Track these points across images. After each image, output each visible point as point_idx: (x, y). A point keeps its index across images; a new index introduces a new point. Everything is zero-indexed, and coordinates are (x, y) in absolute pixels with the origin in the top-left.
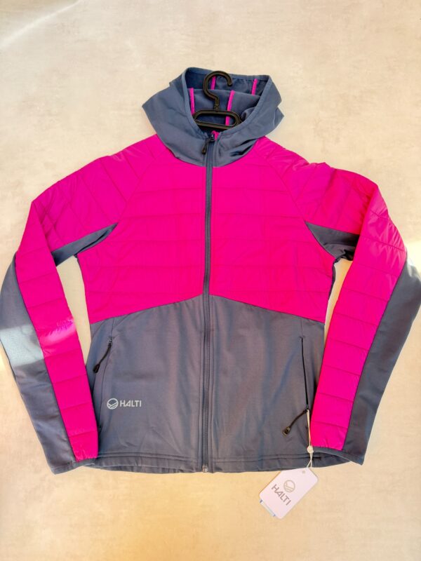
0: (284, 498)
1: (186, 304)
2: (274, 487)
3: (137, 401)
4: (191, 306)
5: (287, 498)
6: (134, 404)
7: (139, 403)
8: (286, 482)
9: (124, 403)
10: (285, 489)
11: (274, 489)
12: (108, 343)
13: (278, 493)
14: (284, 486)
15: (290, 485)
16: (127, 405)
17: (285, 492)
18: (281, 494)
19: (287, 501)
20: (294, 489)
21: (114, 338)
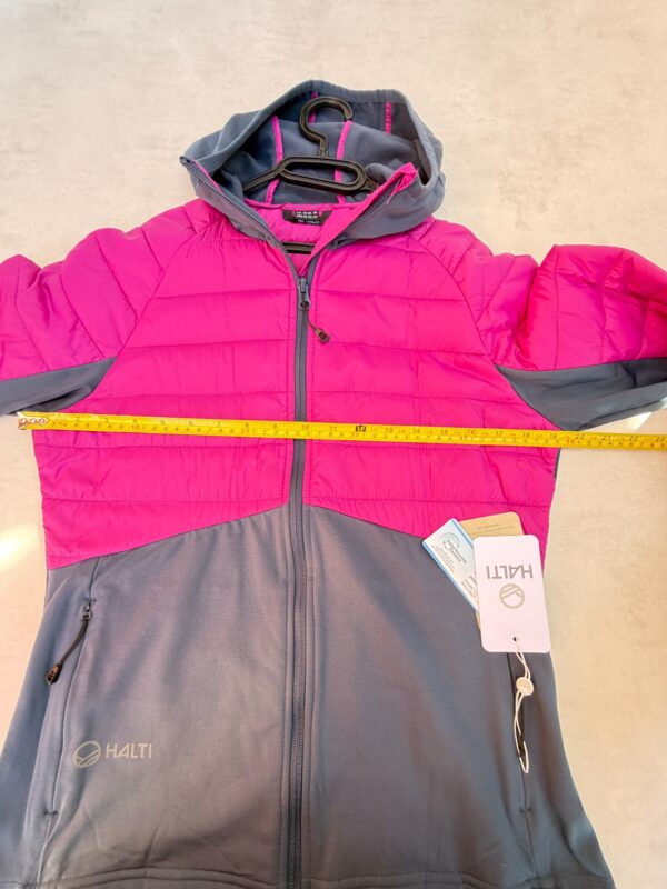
0: (501, 572)
1: (253, 523)
2: (530, 572)
3: (143, 746)
4: (264, 527)
5: (497, 577)
6: (137, 751)
7: (146, 749)
8: (523, 596)
9: (115, 750)
10: (514, 586)
11: (527, 568)
12: (81, 613)
13: (517, 569)
14: (519, 589)
15: (514, 600)
16: (121, 754)
17: (509, 581)
18: (511, 571)
19: (493, 574)
20: (502, 599)
21: (95, 601)
